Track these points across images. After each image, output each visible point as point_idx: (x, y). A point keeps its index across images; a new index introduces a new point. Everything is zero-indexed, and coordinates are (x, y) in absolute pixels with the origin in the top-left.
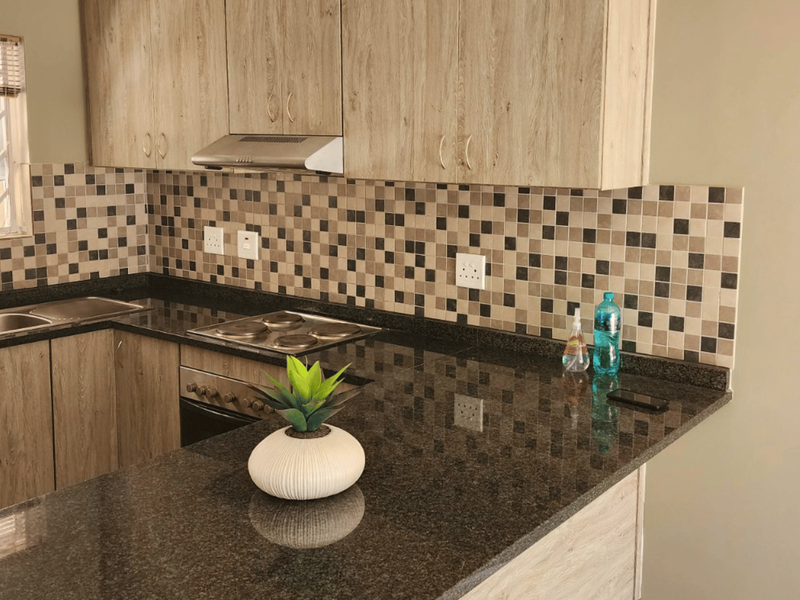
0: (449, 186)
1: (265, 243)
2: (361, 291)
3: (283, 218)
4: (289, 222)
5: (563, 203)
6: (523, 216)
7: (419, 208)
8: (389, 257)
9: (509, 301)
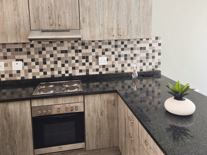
0: (95, 41)
1: (26, 64)
2: (67, 72)
3: (34, 55)
4: (37, 56)
5: (126, 43)
6: (116, 46)
7: (86, 47)
8: (77, 61)
9: (113, 66)
